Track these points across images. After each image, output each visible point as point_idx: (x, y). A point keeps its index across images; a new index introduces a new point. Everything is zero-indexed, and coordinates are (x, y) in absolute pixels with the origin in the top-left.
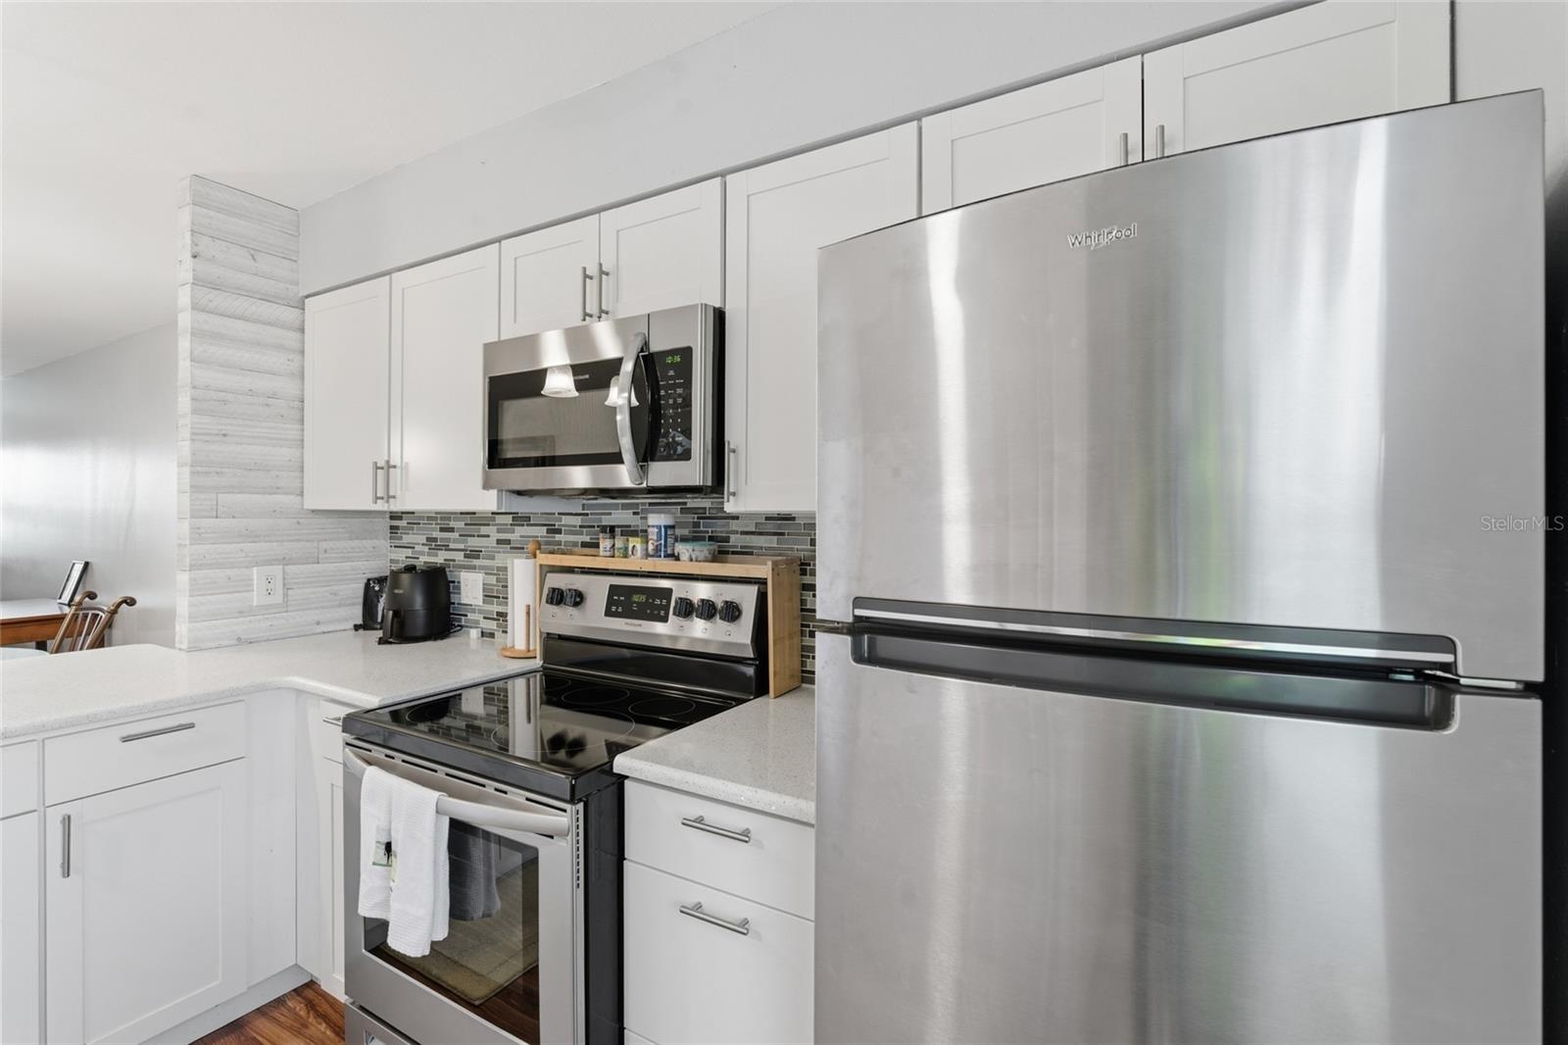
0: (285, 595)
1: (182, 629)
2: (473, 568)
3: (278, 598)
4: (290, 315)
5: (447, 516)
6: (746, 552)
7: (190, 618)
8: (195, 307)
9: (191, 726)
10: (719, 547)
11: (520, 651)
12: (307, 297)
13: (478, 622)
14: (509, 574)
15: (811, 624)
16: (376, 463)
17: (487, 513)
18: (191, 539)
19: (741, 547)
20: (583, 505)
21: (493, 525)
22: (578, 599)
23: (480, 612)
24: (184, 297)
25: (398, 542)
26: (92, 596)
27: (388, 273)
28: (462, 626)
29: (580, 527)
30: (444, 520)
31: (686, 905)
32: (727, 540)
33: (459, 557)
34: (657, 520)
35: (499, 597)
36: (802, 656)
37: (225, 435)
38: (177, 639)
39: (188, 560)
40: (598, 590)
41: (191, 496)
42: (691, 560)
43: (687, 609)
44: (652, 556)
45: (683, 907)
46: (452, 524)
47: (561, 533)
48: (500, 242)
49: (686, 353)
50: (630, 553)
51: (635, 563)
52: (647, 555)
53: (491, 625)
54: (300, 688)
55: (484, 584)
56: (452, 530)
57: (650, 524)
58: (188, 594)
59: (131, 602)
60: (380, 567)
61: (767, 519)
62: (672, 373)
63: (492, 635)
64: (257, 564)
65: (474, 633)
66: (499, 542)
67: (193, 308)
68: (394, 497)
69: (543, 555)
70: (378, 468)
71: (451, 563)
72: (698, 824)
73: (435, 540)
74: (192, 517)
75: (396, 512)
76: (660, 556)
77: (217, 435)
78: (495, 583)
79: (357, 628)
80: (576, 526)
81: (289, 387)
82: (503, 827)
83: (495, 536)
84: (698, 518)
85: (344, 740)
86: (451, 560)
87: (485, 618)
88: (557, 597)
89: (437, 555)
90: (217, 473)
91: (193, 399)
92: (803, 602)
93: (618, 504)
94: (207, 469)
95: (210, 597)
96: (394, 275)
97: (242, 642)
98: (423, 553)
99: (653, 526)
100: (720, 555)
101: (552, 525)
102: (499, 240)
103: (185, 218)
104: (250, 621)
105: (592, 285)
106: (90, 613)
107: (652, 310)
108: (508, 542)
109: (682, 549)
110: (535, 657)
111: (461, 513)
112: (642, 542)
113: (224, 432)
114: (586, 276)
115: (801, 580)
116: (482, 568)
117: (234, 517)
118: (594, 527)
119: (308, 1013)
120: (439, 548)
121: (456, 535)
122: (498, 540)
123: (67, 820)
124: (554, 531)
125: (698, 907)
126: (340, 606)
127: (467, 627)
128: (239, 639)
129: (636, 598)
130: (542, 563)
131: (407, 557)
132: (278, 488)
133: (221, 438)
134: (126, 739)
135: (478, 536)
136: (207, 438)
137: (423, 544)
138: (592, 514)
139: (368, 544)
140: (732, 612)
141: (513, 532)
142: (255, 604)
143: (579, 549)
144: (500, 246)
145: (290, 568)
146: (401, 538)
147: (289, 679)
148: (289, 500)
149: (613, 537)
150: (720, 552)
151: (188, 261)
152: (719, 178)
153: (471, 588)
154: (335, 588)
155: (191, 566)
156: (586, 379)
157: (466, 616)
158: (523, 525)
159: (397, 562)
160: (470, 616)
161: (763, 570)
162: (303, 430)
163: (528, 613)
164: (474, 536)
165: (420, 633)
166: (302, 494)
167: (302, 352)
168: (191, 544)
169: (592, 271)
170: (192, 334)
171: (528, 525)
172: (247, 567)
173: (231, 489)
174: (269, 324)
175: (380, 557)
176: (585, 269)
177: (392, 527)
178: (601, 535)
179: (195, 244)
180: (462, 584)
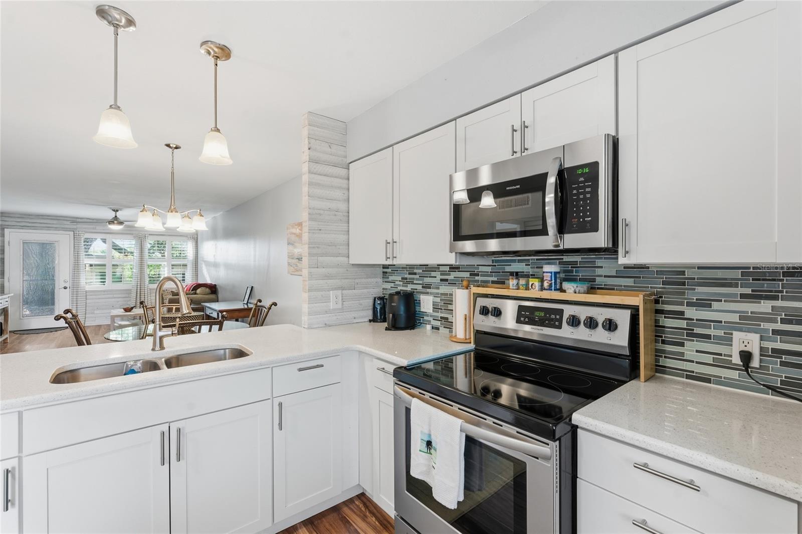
0: (343, 304)
1: (305, 319)
2: (427, 293)
3: (340, 306)
4: (343, 172)
5: (412, 267)
6: (609, 289)
7: (308, 314)
8: (310, 172)
9: (322, 366)
10: (591, 285)
11: (460, 339)
12: (350, 163)
13: (430, 321)
14: (454, 297)
15: (663, 335)
16: (387, 241)
17: (435, 265)
18: (309, 278)
19: (605, 285)
20: (493, 260)
21: (438, 271)
22: (497, 313)
23: (431, 316)
24: (305, 168)
25: (387, 280)
26: (260, 301)
27: (391, 146)
28: (421, 323)
29: (491, 272)
30: (410, 269)
31: (636, 520)
32: (594, 280)
33: (419, 287)
34: (550, 269)
35: (442, 309)
36: (656, 356)
37: (320, 230)
38: (303, 323)
39: (307, 287)
40: (510, 309)
41: (309, 258)
42: (575, 293)
43: (574, 321)
44: (546, 290)
45: (634, 520)
46: (415, 271)
47: (479, 276)
48: (456, 120)
49: (595, 166)
50: (530, 287)
51: (535, 293)
52: (542, 288)
53: (438, 323)
54: (361, 350)
55: (433, 302)
56: (415, 274)
57: (544, 271)
58: (307, 303)
59: (275, 304)
60: (378, 292)
61: (624, 268)
62: (582, 179)
63: (438, 329)
64: (333, 289)
65: (429, 327)
66: (442, 280)
67: (309, 173)
68: (396, 257)
69: (474, 288)
70: (388, 243)
71: (415, 290)
72: (644, 468)
73: (406, 279)
74: (309, 268)
75: (386, 265)
76: (552, 290)
77: (318, 230)
78: (439, 301)
79: (370, 321)
80: (488, 272)
81: (342, 206)
82: (493, 443)
83: (439, 277)
84: (571, 267)
85: (394, 381)
86: (415, 289)
87: (433, 319)
88: (485, 311)
89: (407, 286)
90: (318, 247)
91: (309, 214)
92: (657, 321)
93: (516, 259)
94: (314, 246)
95: (315, 305)
96: (394, 146)
97: (327, 326)
98: (400, 285)
99: (547, 272)
100: (592, 290)
101: (473, 271)
102: (455, 119)
103: (305, 132)
104: (330, 316)
105: (517, 135)
106: (261, 308)
107: (566, 143)
108: (447, 280)
109: (566, 285)
110: (471, 343)
111: (420, 265)
112: (539, 282)
113: (320, 228)
114: (514, 130)
115: (655, 306)
116: (431, 294)
117: (324, 268)
118: (500, 272)
119: (365, 509)
120: (408, 283)
121: (417, 276)
122: (441, 279)
123: (280, 405)
124: (474, 274)
125: (644, 522)
126: (363, 310)
127: (424, 323)
128: (326, 324)
129: (537, 313)
130: (475, 292)
131: (391, 287)
132: (340, 254)
133: (319, 231)
134: (300, 370)
135: (430, 277)
136: (314, 231)
137: (400, 281)
138: (498, 265)
139: (374, 280)
140: (611, 326)
141: (450, 275)
142: (331, 308)
143: (490, 284)
144: (456, 122)
145: (344, 292)
146: (388, 278)
147: (358, 346)
148: (343, 260)
149: (517, 278)
150: (592, 288)
151: (307, 152)
152: (613, 55)
153: (426, 304)
154: (361, 301)
155: (309, 290)
156: (518, 188)
157: (423, 318)
158: (456, 271)
159: (386, 289)
160: (426, 318)
161: (637, 300)
162: (349, 226)
163: (466, 319)
164: (427, 277)
165: (403, 326)
166: (348, 257)
167: (349, 189)
168: (308, 280)
169: (517, 126)
170: (309, 184)
171: (458, 271)
172: (328, 291)
173: (322, 255)
174: (336, 177)
175: (377, 287)
176: (513, 126)
177: (383, 272)
178: (511, 277)
179: (309, 143)
180: (421, 302)
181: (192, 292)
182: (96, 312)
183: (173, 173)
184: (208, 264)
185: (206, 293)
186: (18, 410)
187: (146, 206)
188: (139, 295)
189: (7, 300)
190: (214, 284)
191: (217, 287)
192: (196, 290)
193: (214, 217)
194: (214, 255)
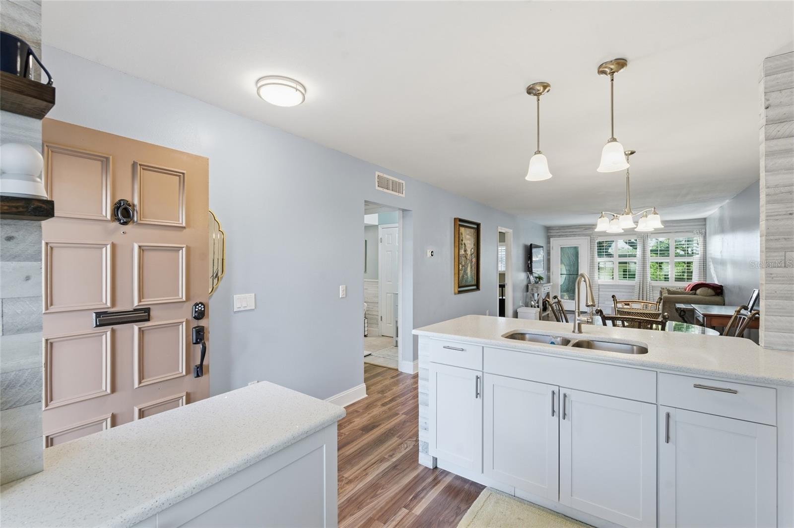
1: (762, 334)
7: (765, 328)
8: (767, 139)
9: (735, 392)
18: (766, 280)
24: (762, 135)
26: (745, 308)
37: (790, 214)
38: (760, 340)
39: (764, 292)
41: (766, 254)
90: (785, 239)
94: (777, 237)
95: (780, 318)
113: (790, 212)
123: (668, 415)
133: (788, 217)
134: (696, 386)
136: (778, 217)
151: (763, 113)
155: (766, 297)
168: (766, 284)
179: (767, 100)
181: (691, 292)
182: (606, 302)
183: (628, 178)
184: (715, 261)
185: (707, 295)
186: (483, 345)
187: (603, 213)
188: (641, 291)
189: (549, 287)
190: (720, 284)
191: (724, 288)
192: (696, 290)
193: (721, 207)
194: (721, 252)
